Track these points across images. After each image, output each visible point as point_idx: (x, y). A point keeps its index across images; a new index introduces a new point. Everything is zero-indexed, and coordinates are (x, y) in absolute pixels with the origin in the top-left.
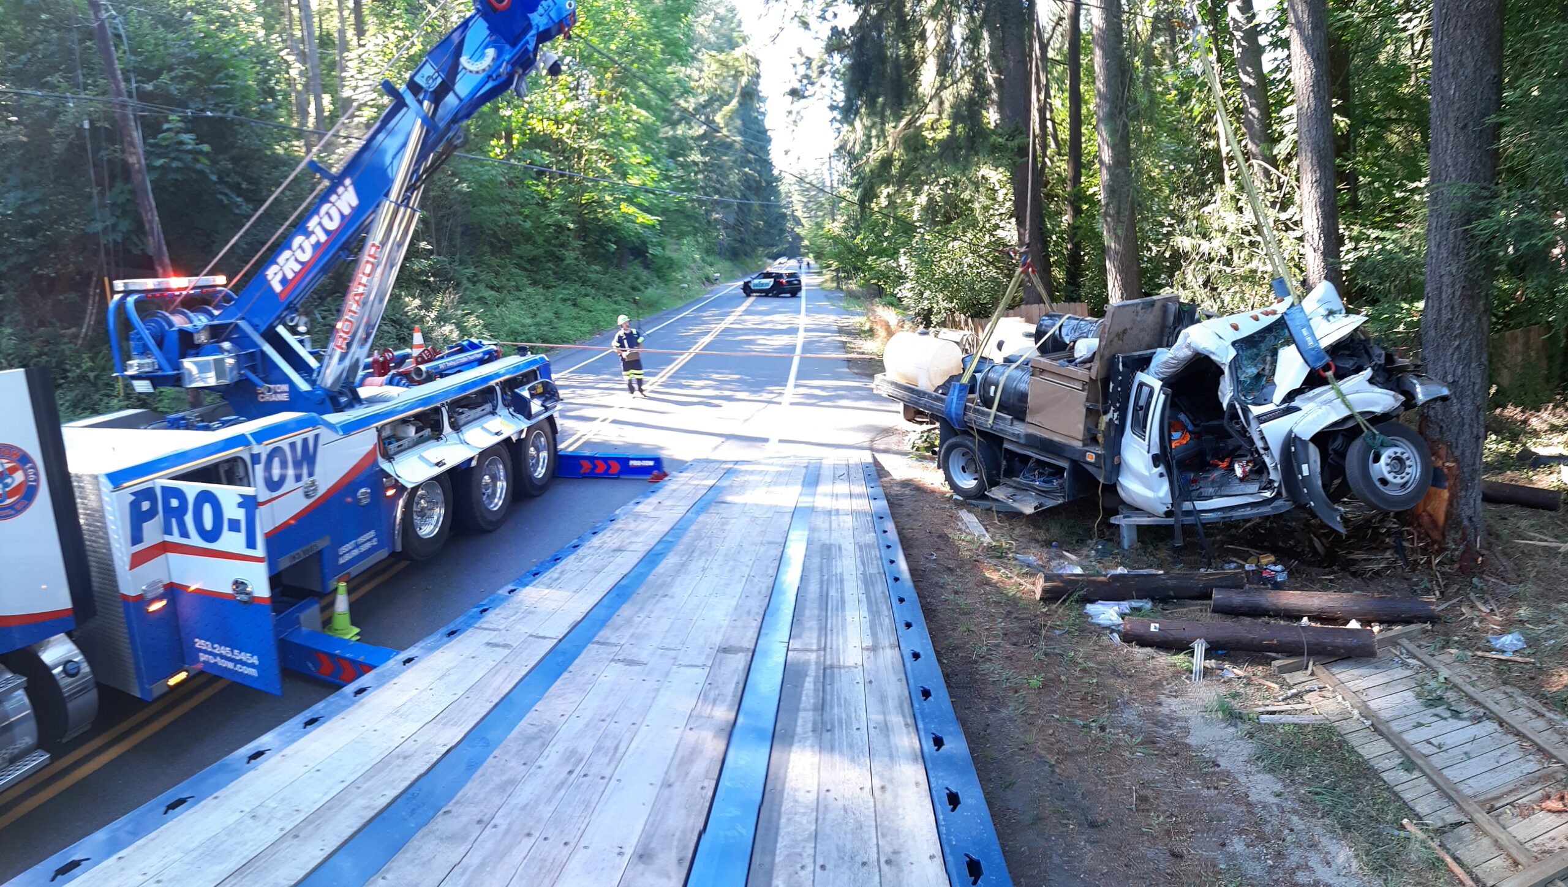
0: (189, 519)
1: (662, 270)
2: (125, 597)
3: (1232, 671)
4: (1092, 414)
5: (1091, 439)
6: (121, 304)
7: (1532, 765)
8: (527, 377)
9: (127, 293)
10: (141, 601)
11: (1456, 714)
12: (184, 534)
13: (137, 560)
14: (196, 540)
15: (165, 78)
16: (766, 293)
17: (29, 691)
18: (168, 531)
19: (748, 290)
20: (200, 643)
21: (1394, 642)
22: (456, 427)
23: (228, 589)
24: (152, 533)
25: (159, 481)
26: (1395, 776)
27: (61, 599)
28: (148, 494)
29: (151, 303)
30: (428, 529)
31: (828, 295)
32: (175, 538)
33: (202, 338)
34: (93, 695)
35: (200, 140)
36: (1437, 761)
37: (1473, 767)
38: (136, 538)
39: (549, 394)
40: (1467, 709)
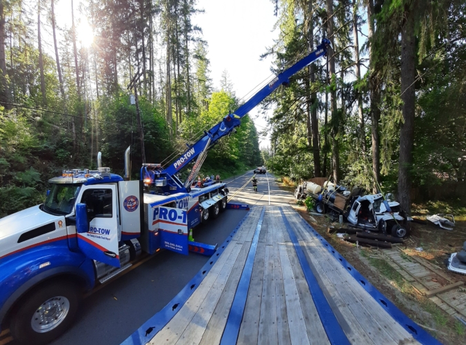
0: (167, 215)
1: (237, 167)
2: (150, 231)
3: (362, 248)
4: (346, 205)
5: (345, 209)
6: (144, 168)
7: (428, 272)
8: (223, 187)
9: (145, 166)
10: (154, 232)
11: (410, 261)
12: (165, 218)
13: (154, 223)
14: (168, 220)
15: (147, 125)
16: (258, 173)
17: (129, 249)
18: (161, 217)
19: (255, 172)
20: (166, 242)
21: (395, 246)
22: (212, 197)
23: (177, 231)
24: (157, 217)
25: (160, 206)
26: (400, 271)
27: (138, 230)
28: (157, 209)
29: (149, 168)
30: (206, 218)
31: (271, 174)
32: (163, 219)
33: (159, 176)
34: (140, 251)
35: (153, 136)
36: (408, 269)
37: (415, 271)
38: (154, 219)
39: (227, 191)
40: (413, 261)
